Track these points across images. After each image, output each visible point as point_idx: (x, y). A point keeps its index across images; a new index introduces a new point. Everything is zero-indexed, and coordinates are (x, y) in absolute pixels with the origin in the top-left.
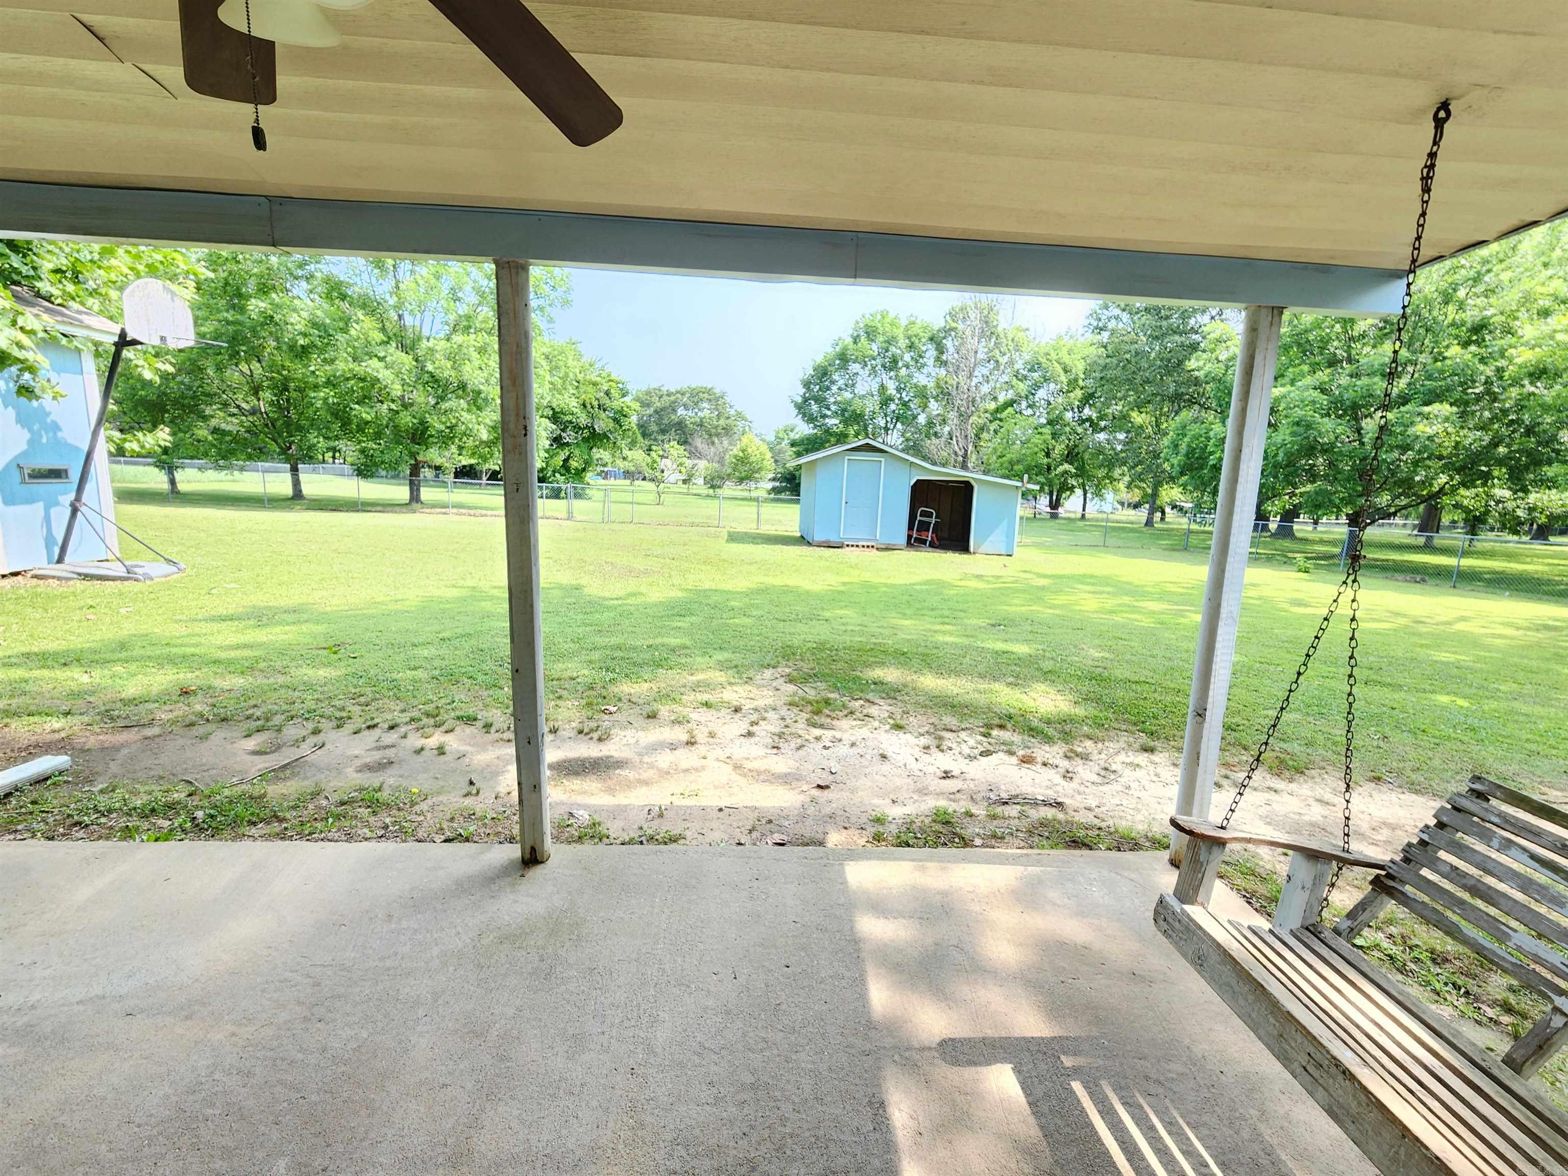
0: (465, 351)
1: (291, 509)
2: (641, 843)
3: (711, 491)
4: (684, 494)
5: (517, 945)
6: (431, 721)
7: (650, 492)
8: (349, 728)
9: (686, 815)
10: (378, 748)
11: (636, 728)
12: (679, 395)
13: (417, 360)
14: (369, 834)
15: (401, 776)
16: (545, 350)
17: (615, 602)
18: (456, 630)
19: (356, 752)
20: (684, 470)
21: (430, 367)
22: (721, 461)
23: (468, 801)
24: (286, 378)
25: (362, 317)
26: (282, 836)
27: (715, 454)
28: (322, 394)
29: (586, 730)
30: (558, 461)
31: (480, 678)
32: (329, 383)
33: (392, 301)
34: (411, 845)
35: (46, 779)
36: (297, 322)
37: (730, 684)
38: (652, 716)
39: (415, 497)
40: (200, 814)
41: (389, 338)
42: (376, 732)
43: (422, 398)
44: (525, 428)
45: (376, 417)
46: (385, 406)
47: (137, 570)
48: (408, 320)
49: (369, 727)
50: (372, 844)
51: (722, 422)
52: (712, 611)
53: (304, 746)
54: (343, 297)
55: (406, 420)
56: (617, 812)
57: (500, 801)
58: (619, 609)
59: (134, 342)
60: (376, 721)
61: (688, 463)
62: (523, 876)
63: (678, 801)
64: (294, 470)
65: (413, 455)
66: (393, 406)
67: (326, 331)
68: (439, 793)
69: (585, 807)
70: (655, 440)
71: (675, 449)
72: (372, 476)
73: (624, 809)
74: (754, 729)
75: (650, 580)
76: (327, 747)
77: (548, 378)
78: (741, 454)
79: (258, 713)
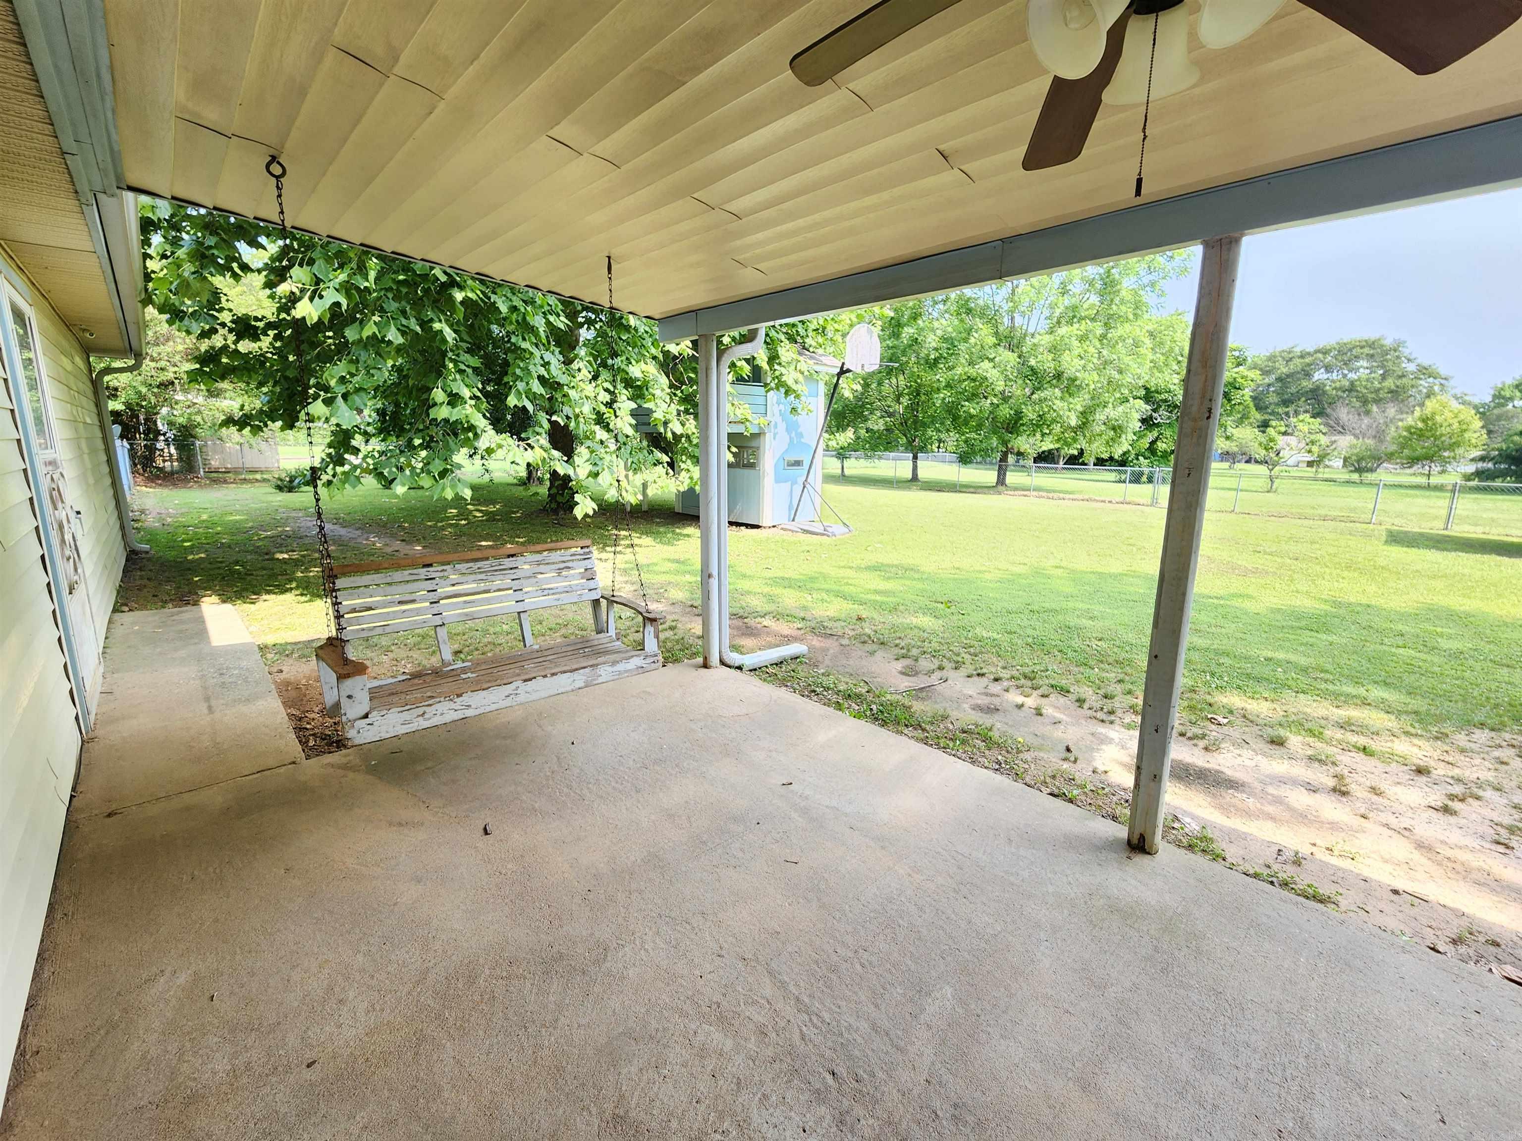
0: (1067, 340)
1: (910, 489)
2: (1272, 883)
3: (1355, 476)
4: (1308, 479)
5: (1128, 922)
6: (1029, 683)
7: (1257, 476)
8: (963, 672)
9: (1338, 878)
10: (987, 694)
11: (1254, 750)
12: (1320, 356)
13: (1019, 357)
14: (987, 764)
15: (1007, 724)
16: (1150, 327)
17: (1215, 601)
18: (1044, 604)
19: (970, 693)
20: (1315, 449)
21: (1032, 362)
22: (1379, 436)
23: (1066, 766)
24: (920, 385)
25: (981, 326)
26: (925, 741)
27: (1369, 427)
28: (942, 395)
29: (1188, 735)
30: (1145, 443)
31: (1070, 654)
32: (948, 386)
33: (1006, 306)
34: (1020, 785)
35: (797, 658)
36: (932, 341)
37: (1407, 733)
38: (1278, 742)
39: (1001, 481)
40: (874, 707)
41: (1000, 340)
42: (984, 681)
43: (1018, 391)
44: (1210, 411)
45: (980, 411)
46: (989, 401)
47: (828, 529)
48: (1018, 320)
49: (978, 675)
50: (990, 773)
51: (1390, 383)
52: (1365, 632)
53: (933, 677)
54: (969, 311)
55: (1005, 411)
56: (1234, 836)
57: (1097, 776)
58: (1220, 610)
59: (848, 371)
60: (984, 671)
61: (1324, 440)
62: (1129, 858)
63: (1322, 855)
64: (915, 458)
65: (1005, 443)
66: (995, 401)
67: (952, 343)
68: (1040, 749)
69: (1194, 817)
70: (1273, 413)
71: (1306, 423)
72: (971, 462)
73: (1244, 837)
74: (1456, 805)
75: (1263, 582)
76: (949, 682)
77: (1150, 356)
78: (1420, 425)
79: (903, 644)
